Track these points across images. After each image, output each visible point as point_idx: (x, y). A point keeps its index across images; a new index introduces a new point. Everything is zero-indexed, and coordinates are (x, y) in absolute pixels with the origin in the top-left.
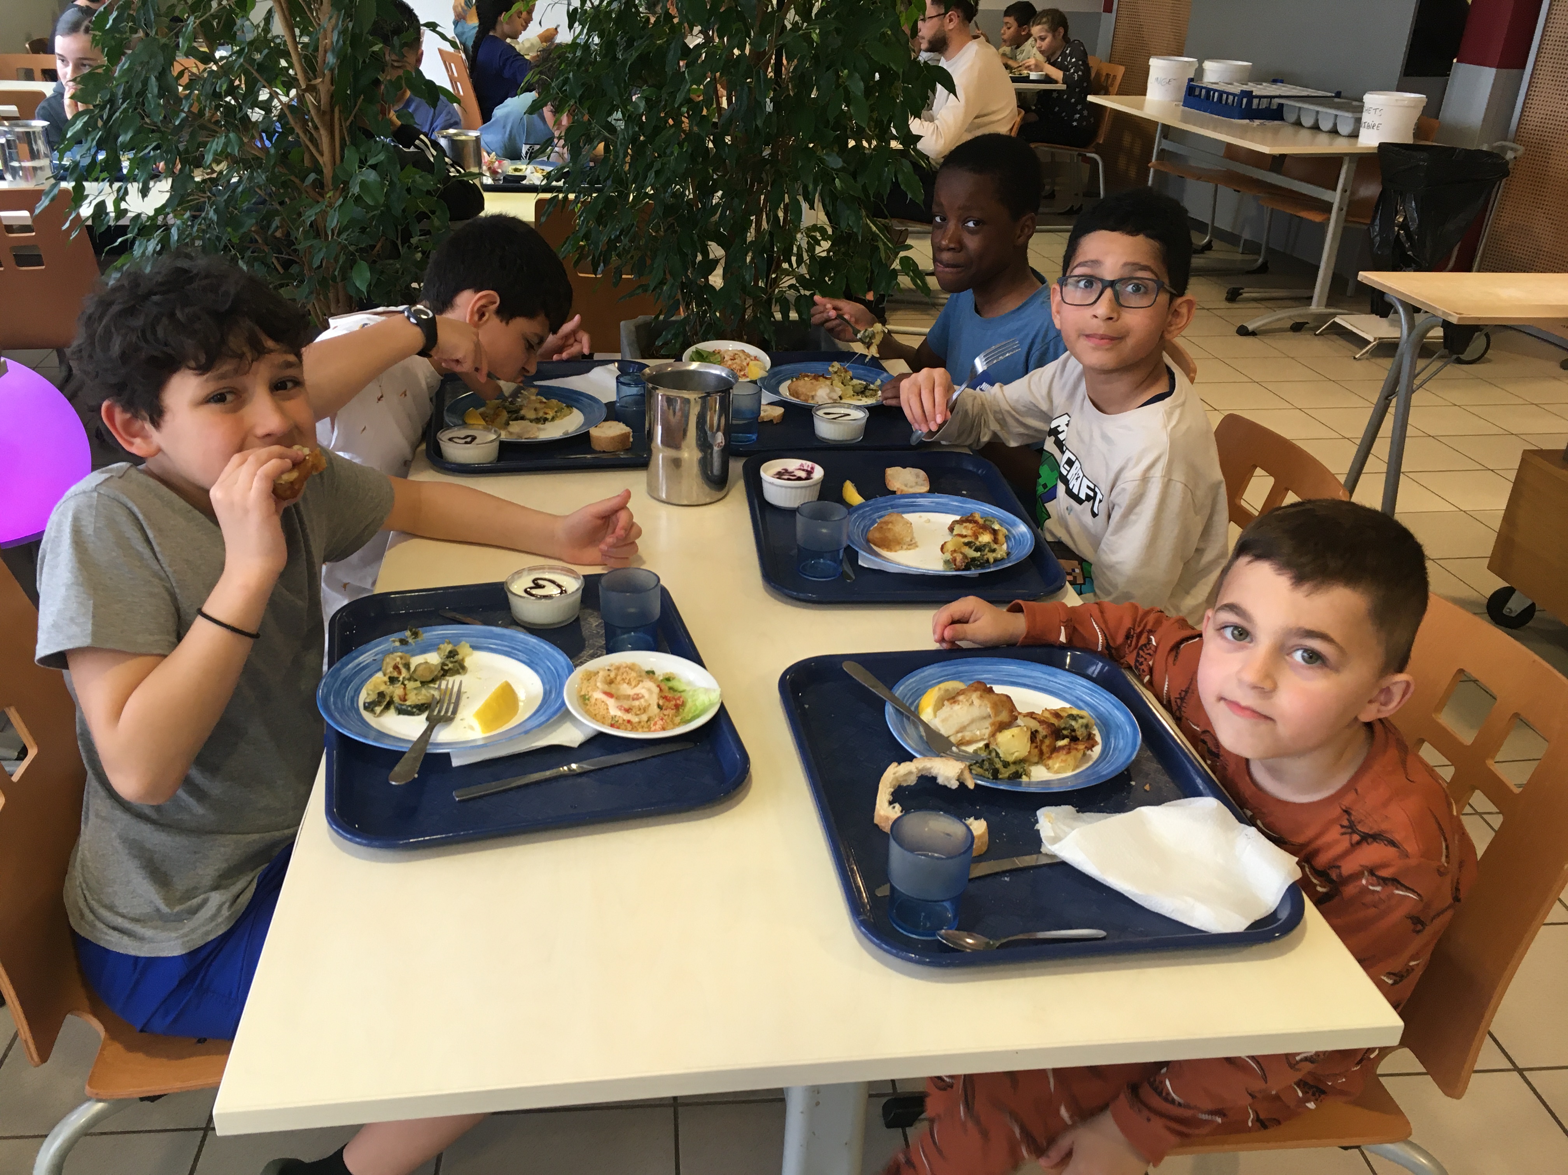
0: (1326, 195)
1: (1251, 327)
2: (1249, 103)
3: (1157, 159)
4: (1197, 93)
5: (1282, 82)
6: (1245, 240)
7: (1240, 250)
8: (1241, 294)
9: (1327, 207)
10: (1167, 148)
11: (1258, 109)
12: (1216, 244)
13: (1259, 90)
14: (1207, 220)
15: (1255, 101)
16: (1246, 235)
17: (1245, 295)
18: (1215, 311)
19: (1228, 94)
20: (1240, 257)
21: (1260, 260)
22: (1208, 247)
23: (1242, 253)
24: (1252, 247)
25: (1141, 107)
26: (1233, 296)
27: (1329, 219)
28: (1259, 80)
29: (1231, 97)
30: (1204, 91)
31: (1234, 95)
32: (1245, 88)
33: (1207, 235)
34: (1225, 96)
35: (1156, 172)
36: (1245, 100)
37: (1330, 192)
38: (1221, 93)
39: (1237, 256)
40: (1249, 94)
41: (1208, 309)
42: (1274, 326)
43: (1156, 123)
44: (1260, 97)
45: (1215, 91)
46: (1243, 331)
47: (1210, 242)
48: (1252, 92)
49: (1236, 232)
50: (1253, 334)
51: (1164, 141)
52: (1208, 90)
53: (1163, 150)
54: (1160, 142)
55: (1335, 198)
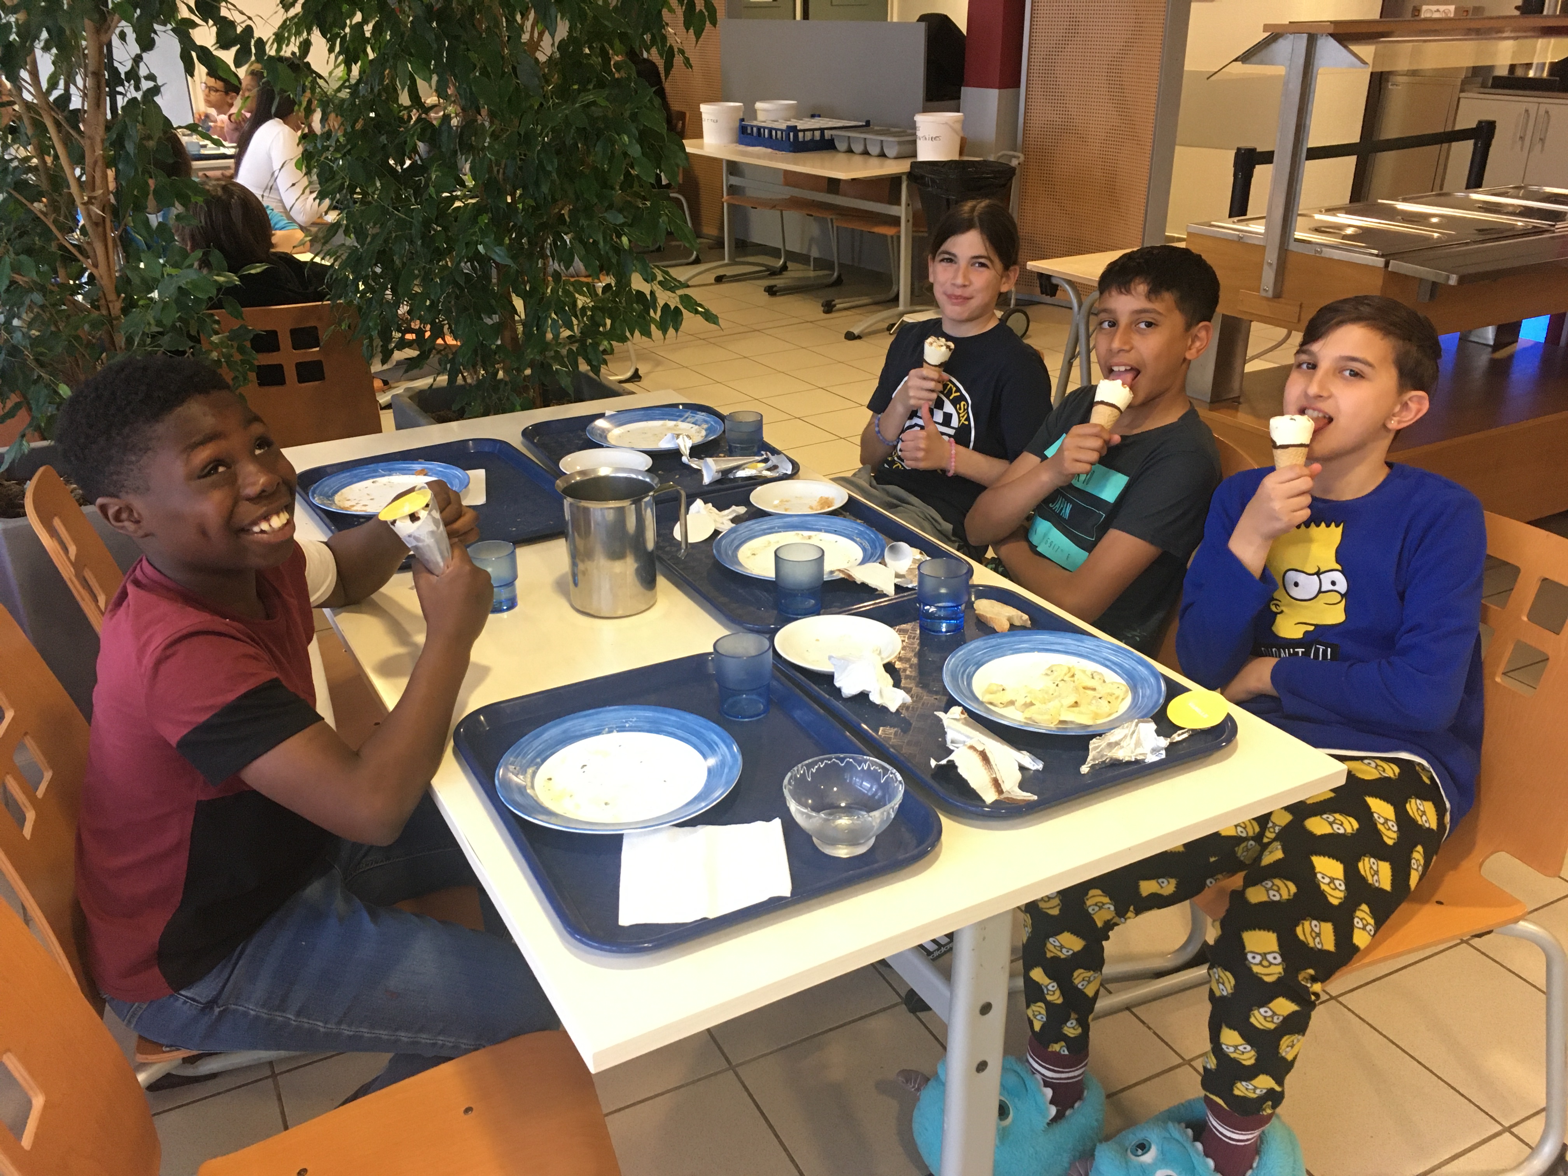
0: (893, 210)
1: (856, 331)
2: (796, 136)
3: (728, 194)
4: (749, 131)
5: (819, 116)
6: (815, 259)
7: (812, 268)
8: (835, 306)
9: (895, 221)
10: (734, 183)
11: (804, 142)
12: (789, 264)
13: (801, 125)
14: (781, 246)
15: (801, 135)
16: (815, 253)
17: (838, 306)
18: (819, 323)
19: (776, 130)
20: (812, 274)
21: (836, 274)
22: (784, 268)
23: (814, 270)
24: (822, 264)
25: (701, 147)
26: (829, 308)
27: (899, 232)
28: (799, 117)
29: (779, 133)
30: (755, 129)
31: (782, 131)
32: (790, 123)
33: (780, 258)
34: (774, 132)
35: (729, 205)
36: (792, 134)
37: (896, 207)
38: (770, 130)
39: (811, 273)
40: (794, 129)
41: (811, 322)
42: (874, 328)
43: (721, 160)
44: (804, 131)
45: (764, 128)
46: (850, 336)
47: (785, 263)
48: (796, 127)
49: (804, 252)
50: (859, 337)
51: (731, 177)
52: (759, 129)
53: (731, 186)
54: (727, 180)
55: (901, 211)
